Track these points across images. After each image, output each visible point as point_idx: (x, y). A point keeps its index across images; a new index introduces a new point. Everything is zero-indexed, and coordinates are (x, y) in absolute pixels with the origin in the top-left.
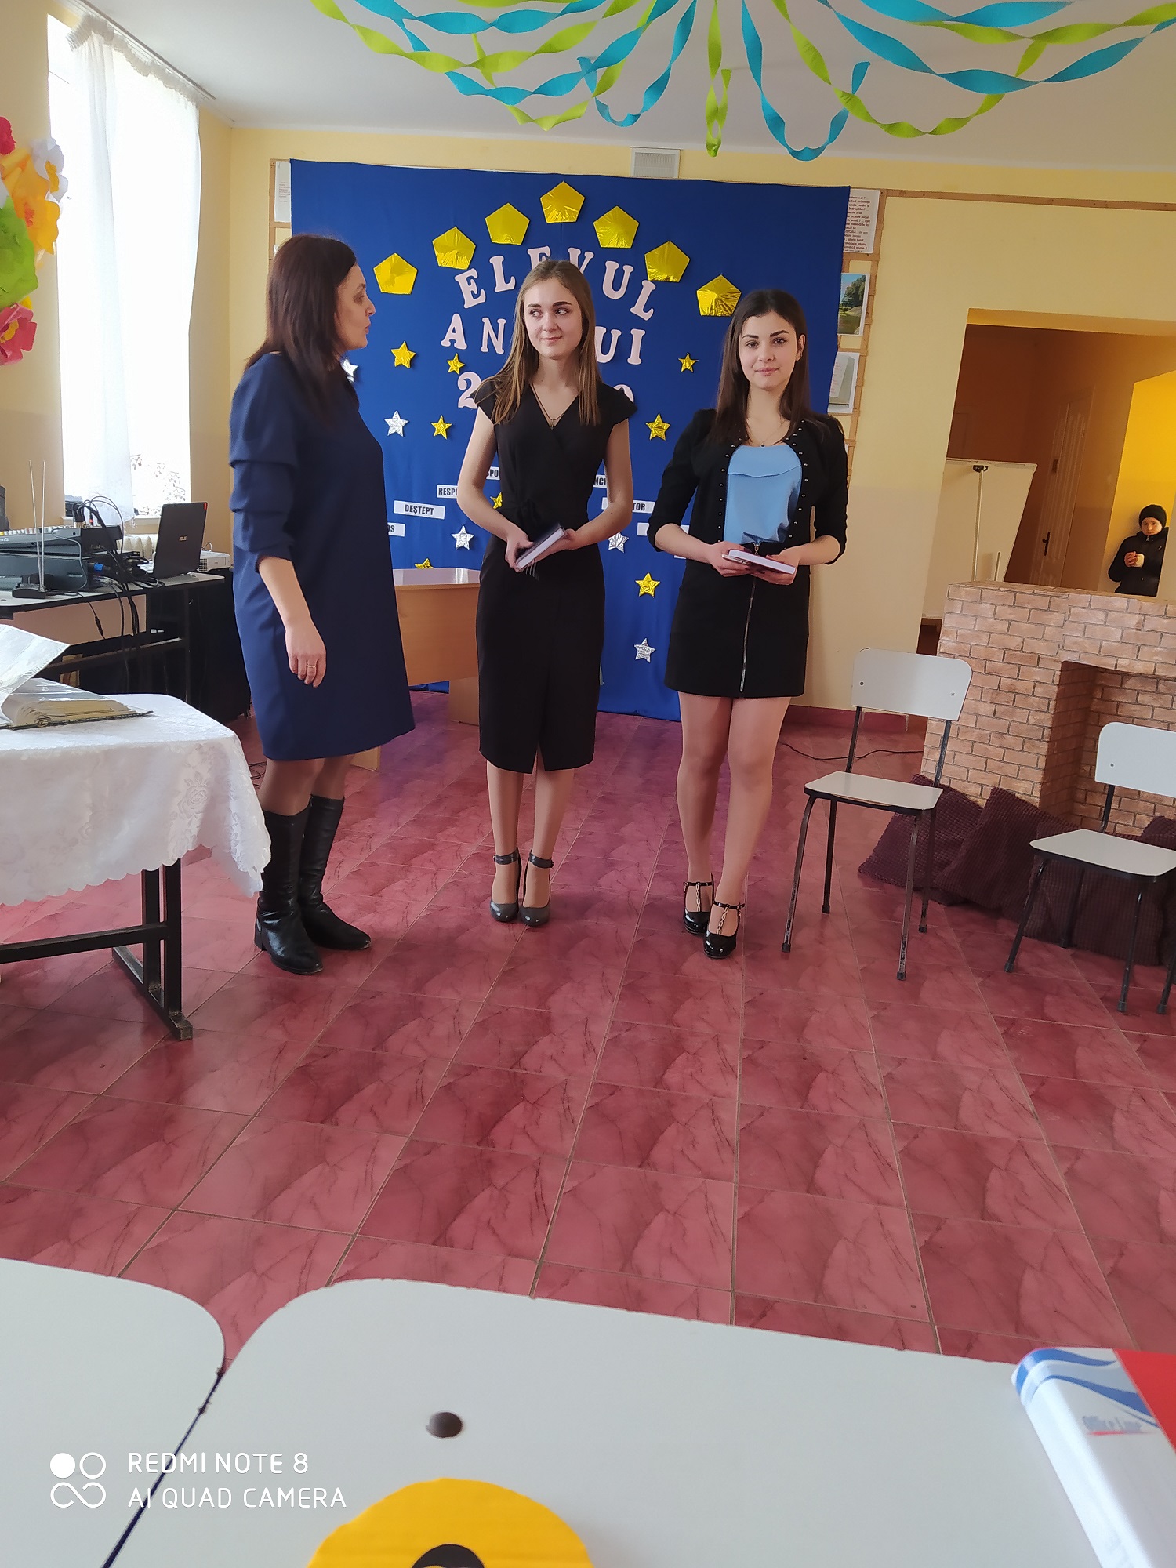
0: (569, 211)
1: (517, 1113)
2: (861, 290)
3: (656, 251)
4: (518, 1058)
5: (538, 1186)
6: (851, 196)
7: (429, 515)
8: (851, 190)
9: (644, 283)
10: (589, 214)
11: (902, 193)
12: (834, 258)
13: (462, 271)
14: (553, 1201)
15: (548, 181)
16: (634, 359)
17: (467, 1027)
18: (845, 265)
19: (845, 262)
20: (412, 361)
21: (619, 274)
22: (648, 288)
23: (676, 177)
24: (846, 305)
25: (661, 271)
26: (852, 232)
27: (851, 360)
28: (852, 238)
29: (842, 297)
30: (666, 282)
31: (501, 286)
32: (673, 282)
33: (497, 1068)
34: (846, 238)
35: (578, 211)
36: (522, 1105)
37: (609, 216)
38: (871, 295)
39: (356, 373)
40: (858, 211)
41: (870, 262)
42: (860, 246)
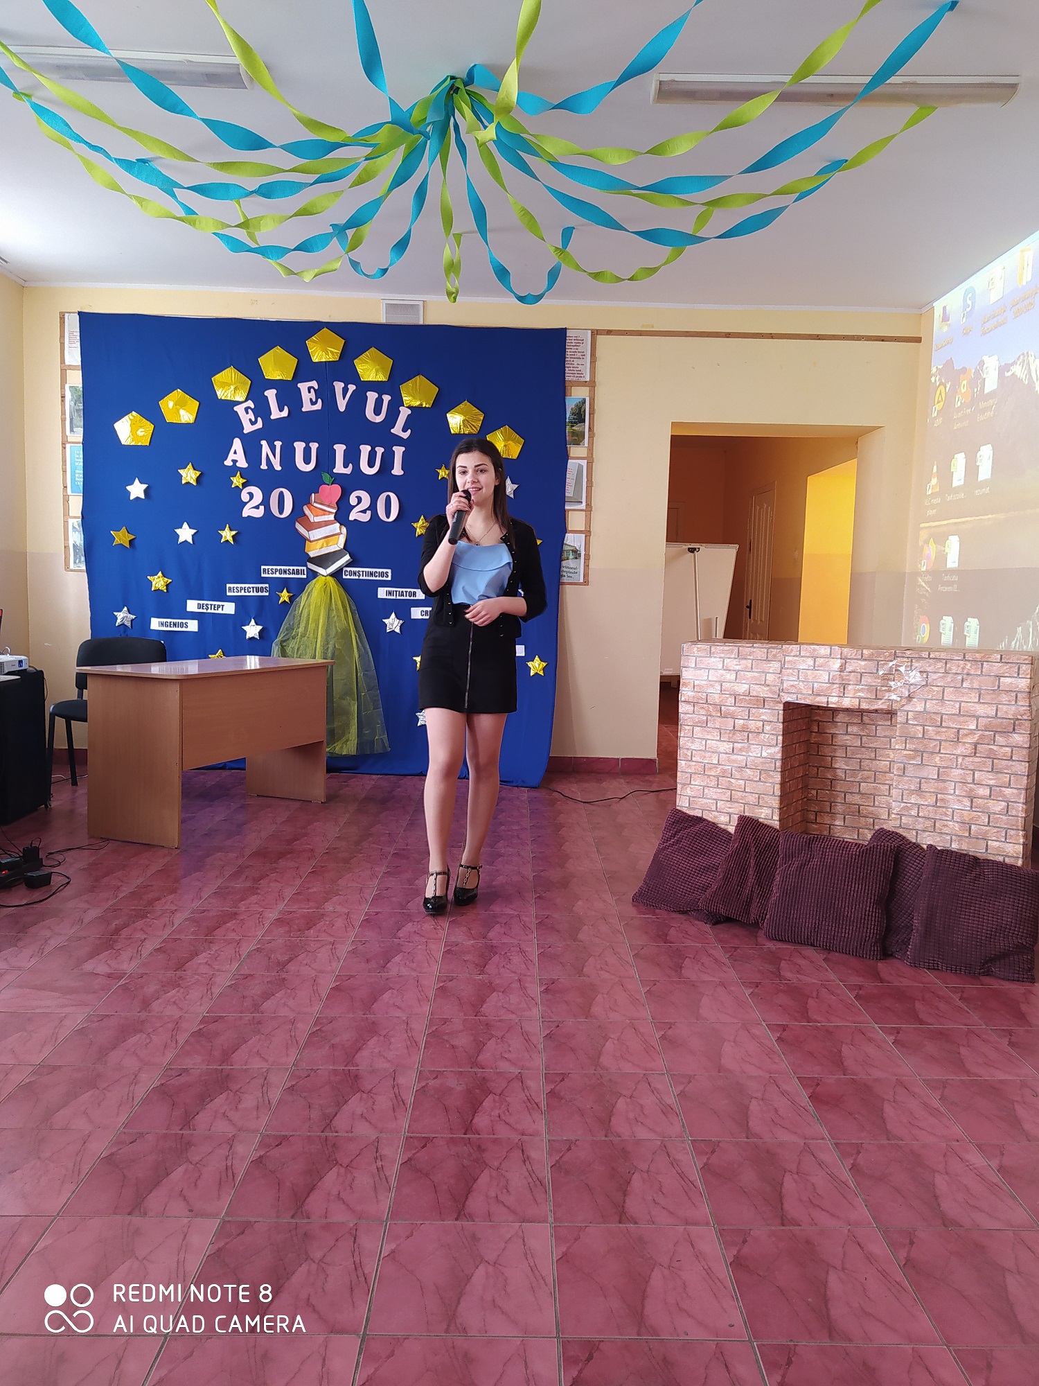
0: (331, 352)
1: (331, 1179)
2: (582, 410)
3: (410, 383)
4: (328, 1121)
5: (356, 1253)
6: (568, 335)
7: (220, 611)
8: (567, 330)
9: (401, 408)
10: (349, 354)
11: (609, 332)
12: (560, 387)
13: (239, 403)
14: (371, 1267)
15: (313, 328)
16: (397, 470)
17: (275, 1095)
18: (568, 392)
19: (568, 388)
20: (198, 480)
21: (379, 403)
22: (404, 413)
23: (421, 322)
24: (572, 422)
25: (414, 398)
26: (571, 364)
27: (580, 467)
28: (572, 369)
29: (568, 416)
30: (420, 408)
31: (276, 414)
32: (425, 407)
33: (309, 1134)
34: (567, 369)
35: (340, 352)
36: (335, 1169)
37: (367, 356)
38: (592, 413)
39: (146, 491)
40: (575, 347)
41: (588, 388)
42: (579, 375)
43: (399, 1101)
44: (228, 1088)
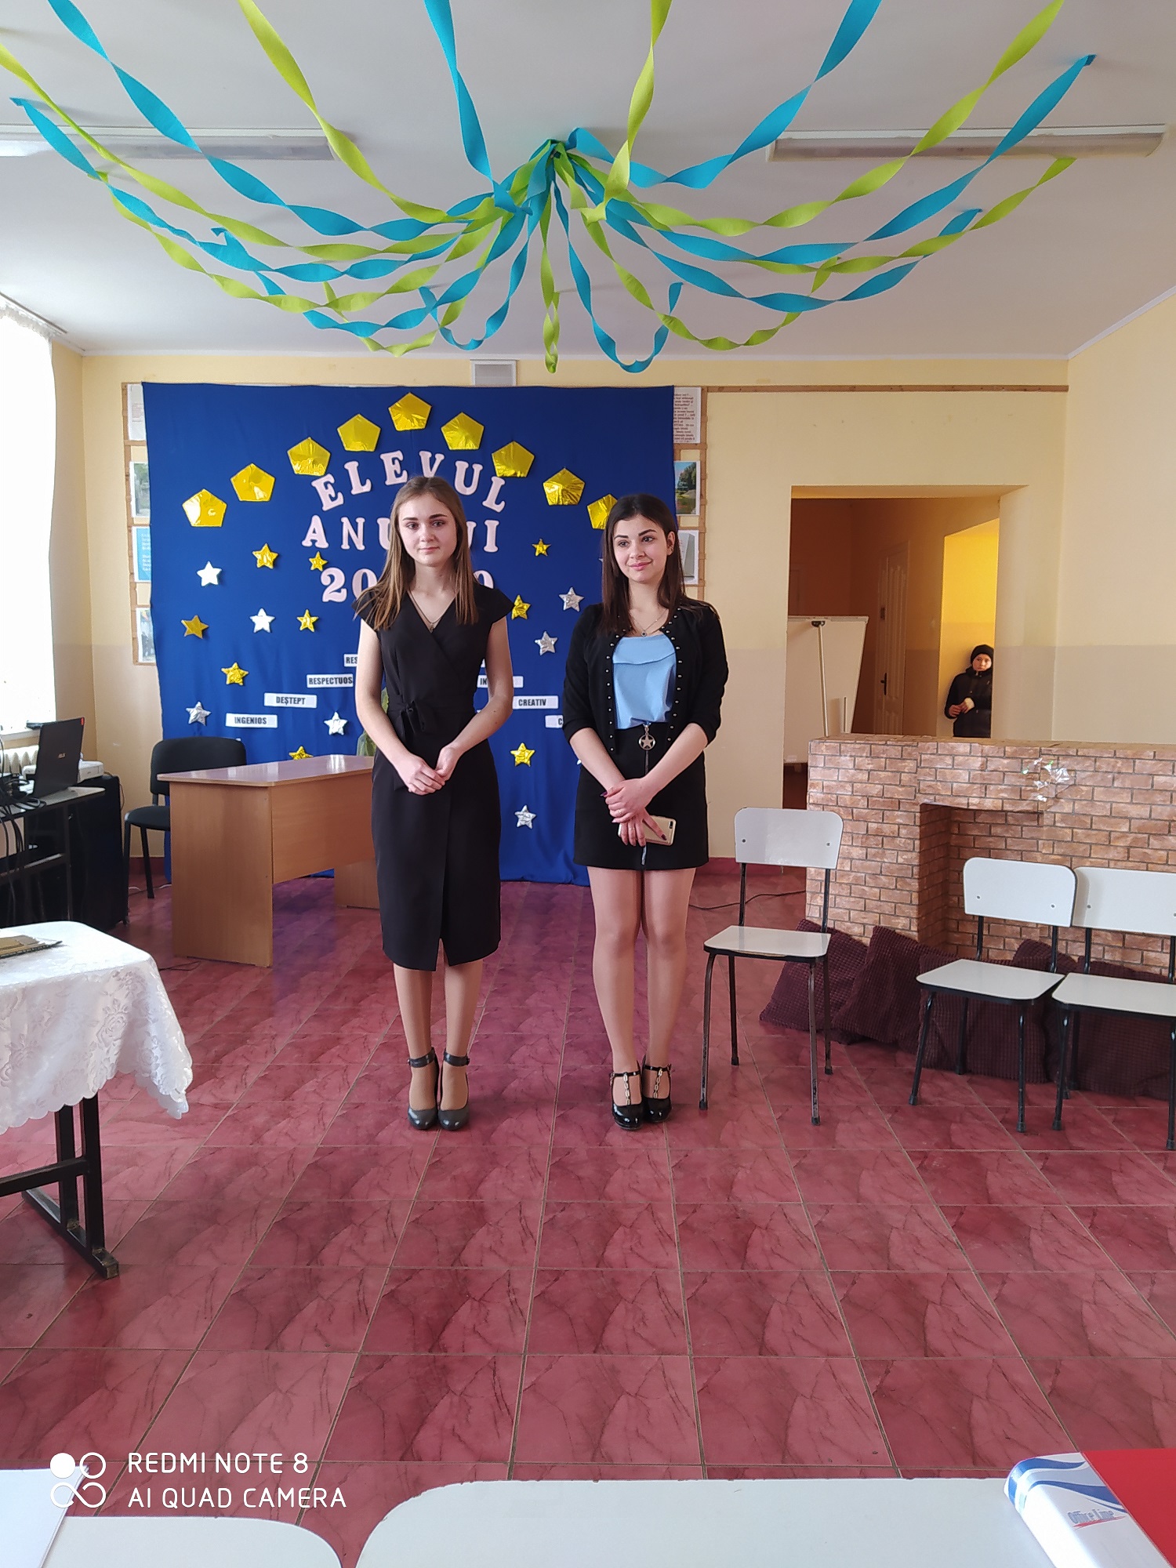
0: (417, 419)
1: (465, 1314)
2: (693, 475)
3: (503, 451)
4: (457, 1254)
5: (497, 1386)
6: (675, 393)
7: (300, 705)
8: (675, 388)
9: (493, 479)
10: (436, 421)
11: (721, 389)
12: (668, 452)
13: (317, 478)
14: (514, 1399)
15: (395, 393)
16: (491, 547)
17: (401, 1229)
18: (676, 456)
19: (677, 451)
20: (275, 563)
21: (469, 473)
22: (497, 484)
23: (514, 385)
24: (681, 489)
25: (508, 467)
26: (680, 425)
27: (692, 538)
28: (680, 430)
29: (677, 482)
30: (514, 477)
31: (358, 488)
32: (520, 477)
33: (438, 1268)
34: (675, 431)
35: (426, 419)
36: (468, 1303)
37: (456, 422)
38: (703, 479)
39: (220, 577)
40: (684, 407)
41: (699, 451)
42: (689, 437)
43: (527, 1232)
44: (351, 1222)
